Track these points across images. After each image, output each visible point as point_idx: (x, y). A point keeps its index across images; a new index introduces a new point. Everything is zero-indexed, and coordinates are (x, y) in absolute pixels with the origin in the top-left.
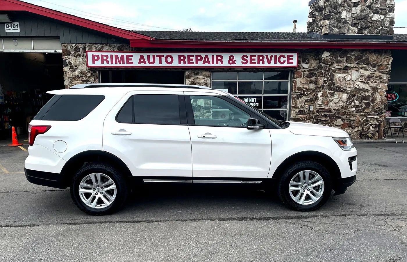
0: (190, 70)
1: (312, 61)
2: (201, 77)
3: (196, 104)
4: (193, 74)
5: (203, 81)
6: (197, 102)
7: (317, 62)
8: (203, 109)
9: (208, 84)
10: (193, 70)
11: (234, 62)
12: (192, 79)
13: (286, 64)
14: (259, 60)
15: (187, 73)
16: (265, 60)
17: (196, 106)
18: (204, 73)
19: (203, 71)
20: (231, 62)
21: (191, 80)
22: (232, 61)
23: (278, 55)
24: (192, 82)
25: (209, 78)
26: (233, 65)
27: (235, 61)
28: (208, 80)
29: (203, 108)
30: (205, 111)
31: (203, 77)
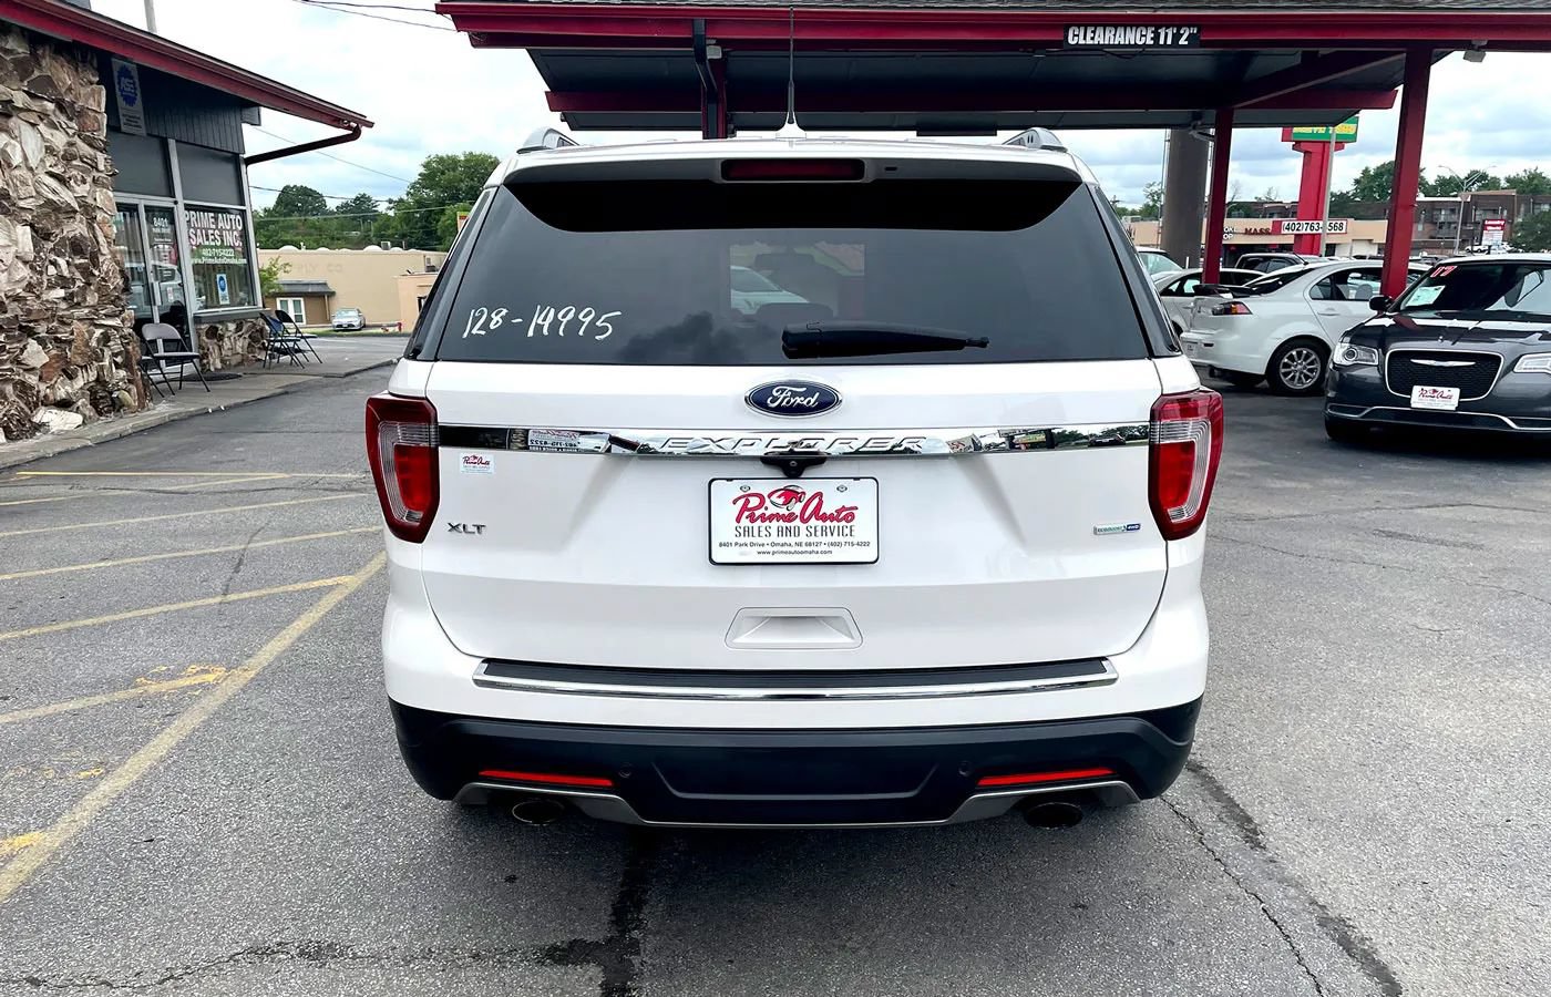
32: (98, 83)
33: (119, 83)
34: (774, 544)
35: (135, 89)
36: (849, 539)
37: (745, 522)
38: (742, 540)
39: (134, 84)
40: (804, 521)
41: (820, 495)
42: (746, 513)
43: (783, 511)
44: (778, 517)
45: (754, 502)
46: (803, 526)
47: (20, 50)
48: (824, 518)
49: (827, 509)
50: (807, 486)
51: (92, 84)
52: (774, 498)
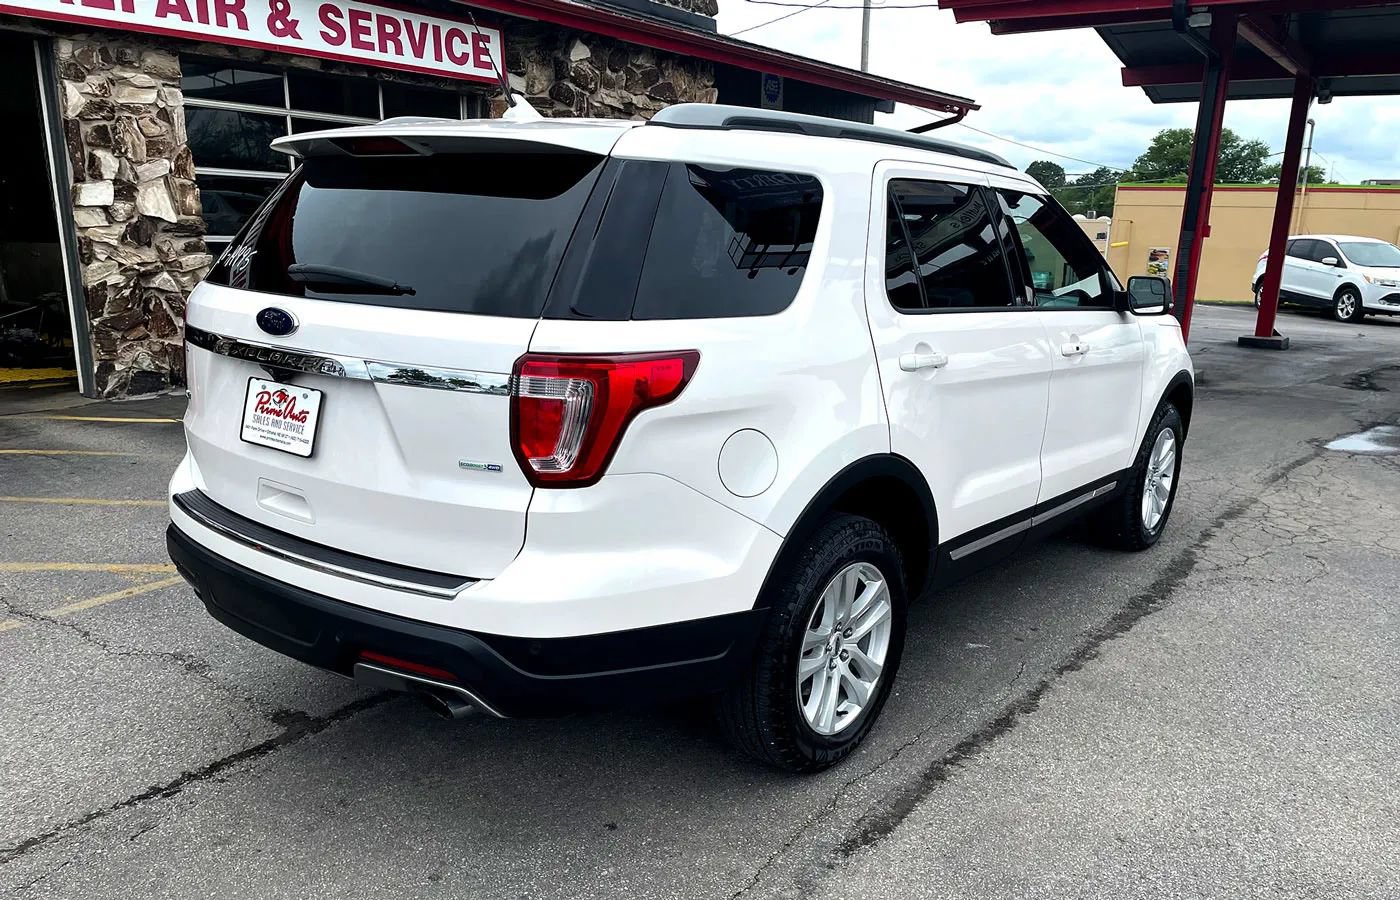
0: (81, 37)
1: (534, 70)
2: (142, 79)
3: (128, 206)
4: (97, 58)
5: (151, 97)
6: (133, 199)
7: (546, 73)
8: (167, 236)
9: (175, 116)
10: (96, 35)
11: (291, 29)
12: (97, 83)
13: (469, 69)
14: (383, 37)
15: (65, 50)
16: (404, 37)
17: (135, 220)
18: (152, 59)
19: (145, 50)
20: (279, 25)
21: (89, 90)
22: (285, 22)
23: (445, 27)
24: (94, 99)
25: (173, 86)
26: (288, 41)
27: (295, 23)
28: (171, 93)
29: (165, 231)
30: (180, 244)
31: (153, 82)
32: (713, 86)
33: (765, 85)
34: (269, 432)
35: (779, 88)
36: (300, 436)
37: (259, 411)
38: (256, 425)
39: (779, 84)
40: (285, 417)
41: (295, 398)
42: (261, 406)
43: (278, 409)
44: (273, 411)
45: (266, 397)
46: (284, 421)
47: (647, 65)
48: (294, 417)
49: (296, 411)
50: (291, 391)
51: (707, 87)
52: (275, 397)
